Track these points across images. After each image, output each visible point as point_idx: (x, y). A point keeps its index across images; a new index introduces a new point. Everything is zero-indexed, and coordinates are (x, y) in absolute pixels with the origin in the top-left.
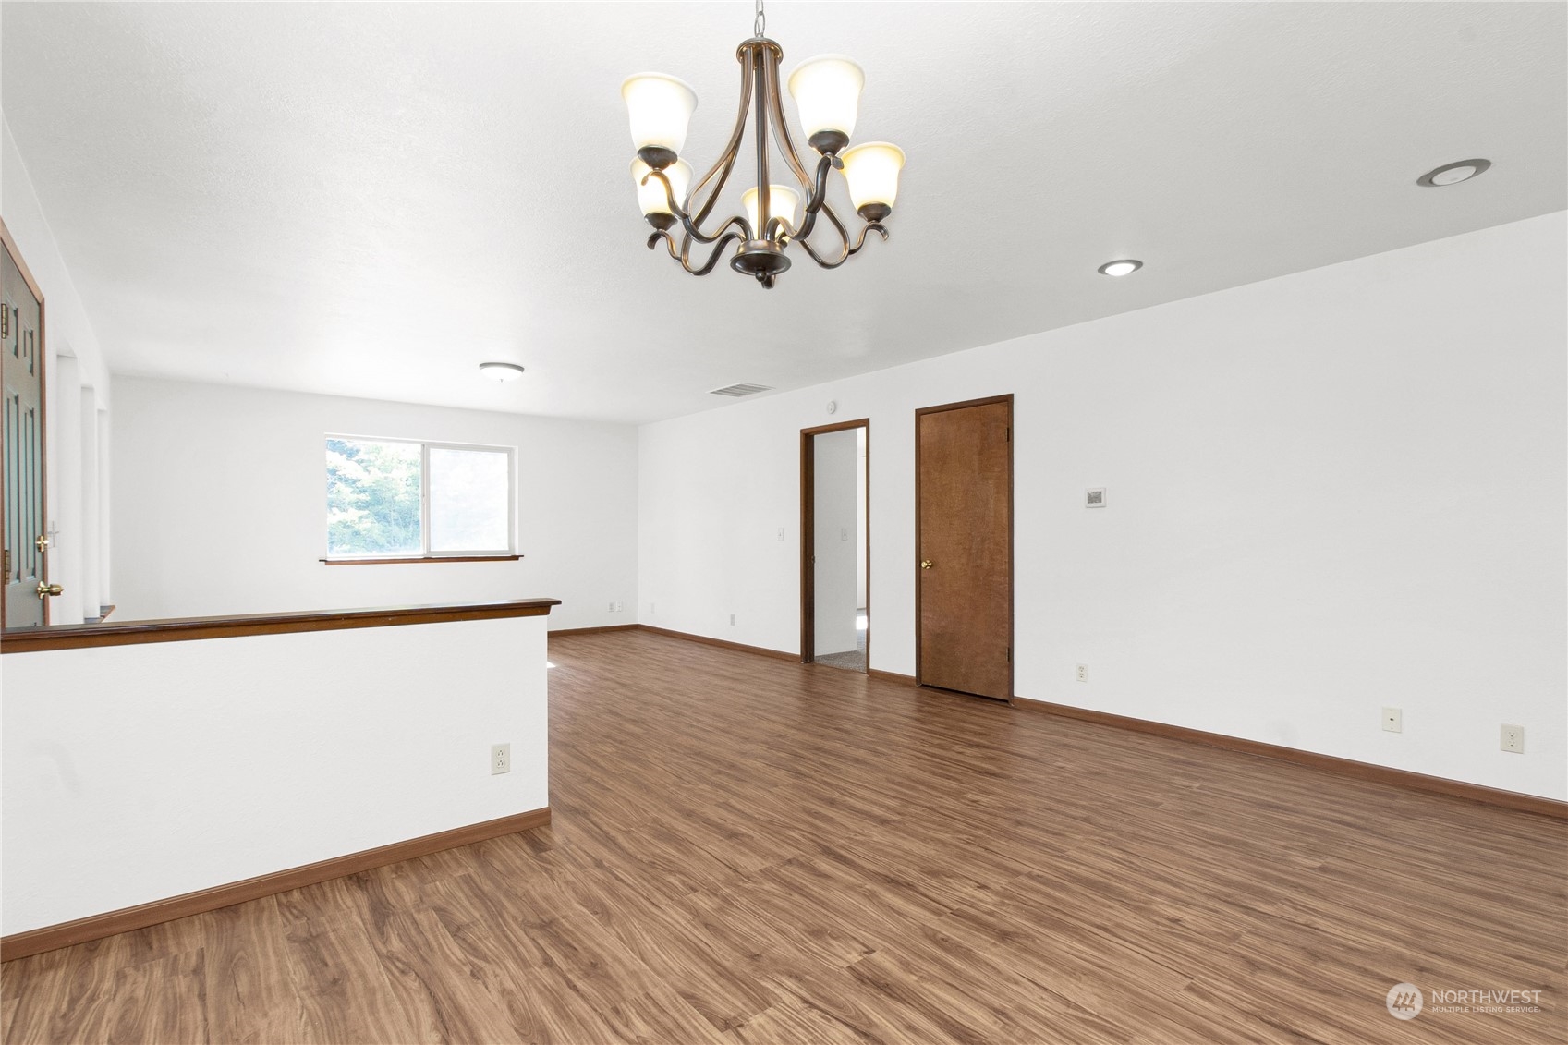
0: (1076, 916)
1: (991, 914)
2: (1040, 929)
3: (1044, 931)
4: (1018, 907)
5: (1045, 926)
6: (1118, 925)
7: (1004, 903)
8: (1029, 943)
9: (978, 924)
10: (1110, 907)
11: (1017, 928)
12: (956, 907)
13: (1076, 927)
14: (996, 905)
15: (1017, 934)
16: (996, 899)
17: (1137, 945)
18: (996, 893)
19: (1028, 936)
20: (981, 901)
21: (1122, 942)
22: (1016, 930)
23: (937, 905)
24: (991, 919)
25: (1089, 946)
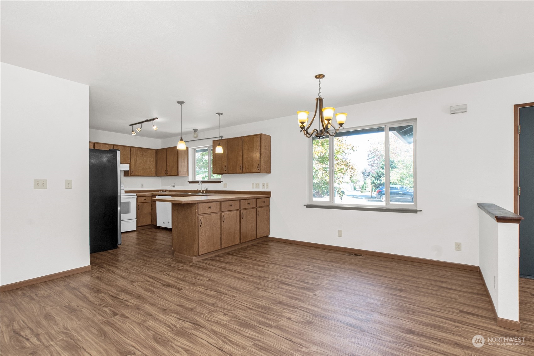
0: (258, 312)
1: (285, 309)
2: (270, 306)
3: (268, 306)
4: (276, 312)
5: (268, 307)
6: (245, 310)
7: (281, 313)
8: (274, 302)
9: (288, 305)
10: (245, 316)
11: (276, 305)
12: (296, 310)
13: (258, 308)
14: (284, 312)
15: (276, 304)
16: (283, 314)
17: (242, 305)
18: (284, 317)
19: (273, 304)
20: (288, 313)
21: (246, 305)
22: (277, 305)
23: (302, 309)
24: (284, 307)
25: (256, 303)
